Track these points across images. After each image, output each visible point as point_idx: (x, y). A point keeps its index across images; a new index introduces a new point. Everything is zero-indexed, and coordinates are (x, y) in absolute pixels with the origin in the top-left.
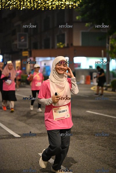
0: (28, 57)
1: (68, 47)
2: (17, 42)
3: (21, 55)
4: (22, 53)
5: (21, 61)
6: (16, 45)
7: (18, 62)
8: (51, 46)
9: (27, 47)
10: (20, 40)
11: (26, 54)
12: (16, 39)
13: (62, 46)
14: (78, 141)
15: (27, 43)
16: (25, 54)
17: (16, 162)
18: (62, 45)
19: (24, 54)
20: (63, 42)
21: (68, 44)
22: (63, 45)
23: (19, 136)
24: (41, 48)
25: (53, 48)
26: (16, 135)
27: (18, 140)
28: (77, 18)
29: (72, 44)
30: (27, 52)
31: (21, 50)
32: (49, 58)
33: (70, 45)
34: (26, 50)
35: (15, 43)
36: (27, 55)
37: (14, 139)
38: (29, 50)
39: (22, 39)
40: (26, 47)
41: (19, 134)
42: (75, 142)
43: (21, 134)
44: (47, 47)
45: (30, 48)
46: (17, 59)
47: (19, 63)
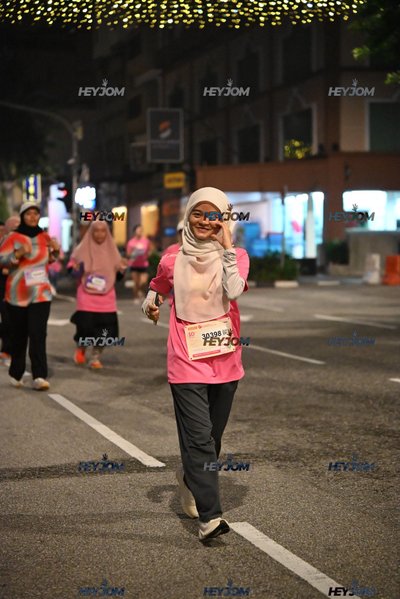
0: (185, 191)
1: (322, 155)
2: (144, 141)
3: (161, 185)
4: (162, 179)
5: (160, 206)
6: (143, 150)
7: (148, 210)
8: (263, 153)
9: (182, 158)
10: (156, 134)
11: (179, 180)
12: (142, 131)
13: (300, 155)
14: (364, 481)
15: (181, 142)
16: (173, 180)
17: (152, 551)
18: (299, 148)
19: (170, 181)
20: (306, 140)
21: (321, 147)
22: (306, 150)
23: (161, 465)
24: (228, 161)
25: (271, 158)
26: (150, 462)
27: (155, 478)
28: (356, 53)
29: (336, 147)
30: (181, 175)
31: (160, 169)
32: (255, 196)
33: (330, 149)
34: (175, 168)
35: (139, 143)
36: (181, 184)
37: (140, 475)
38: (186, 167)
39: (165, 130)
40: (178, 157)
41: (158, 458)
42: (354, 485)
43: (164, 458)
44: (249, 156)
45: (190, 160)
46: (147, 199)
47: (152, 213)
